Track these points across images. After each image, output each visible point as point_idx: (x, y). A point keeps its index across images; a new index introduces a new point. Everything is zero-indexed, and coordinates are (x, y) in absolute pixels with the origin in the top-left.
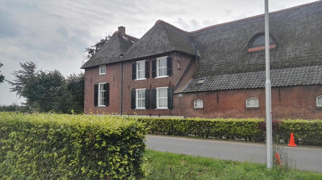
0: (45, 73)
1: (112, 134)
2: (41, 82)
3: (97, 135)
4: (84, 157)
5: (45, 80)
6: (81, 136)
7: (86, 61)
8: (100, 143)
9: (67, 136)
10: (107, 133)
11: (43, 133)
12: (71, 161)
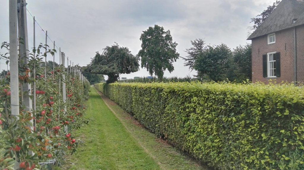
0: (213, 48)
1: (296, 103)
2: (209, 56)
3: (278, 102)
4: (264, 124)
5: (213, 54)
6: (260, 104)
7: (252, 32)
8: (282, 111)
9: (245, 103)
10: (290, 101)
11: (221, 100)
12: (251, 126)
